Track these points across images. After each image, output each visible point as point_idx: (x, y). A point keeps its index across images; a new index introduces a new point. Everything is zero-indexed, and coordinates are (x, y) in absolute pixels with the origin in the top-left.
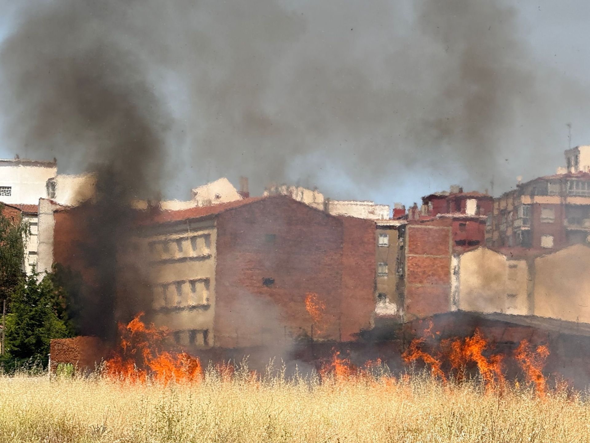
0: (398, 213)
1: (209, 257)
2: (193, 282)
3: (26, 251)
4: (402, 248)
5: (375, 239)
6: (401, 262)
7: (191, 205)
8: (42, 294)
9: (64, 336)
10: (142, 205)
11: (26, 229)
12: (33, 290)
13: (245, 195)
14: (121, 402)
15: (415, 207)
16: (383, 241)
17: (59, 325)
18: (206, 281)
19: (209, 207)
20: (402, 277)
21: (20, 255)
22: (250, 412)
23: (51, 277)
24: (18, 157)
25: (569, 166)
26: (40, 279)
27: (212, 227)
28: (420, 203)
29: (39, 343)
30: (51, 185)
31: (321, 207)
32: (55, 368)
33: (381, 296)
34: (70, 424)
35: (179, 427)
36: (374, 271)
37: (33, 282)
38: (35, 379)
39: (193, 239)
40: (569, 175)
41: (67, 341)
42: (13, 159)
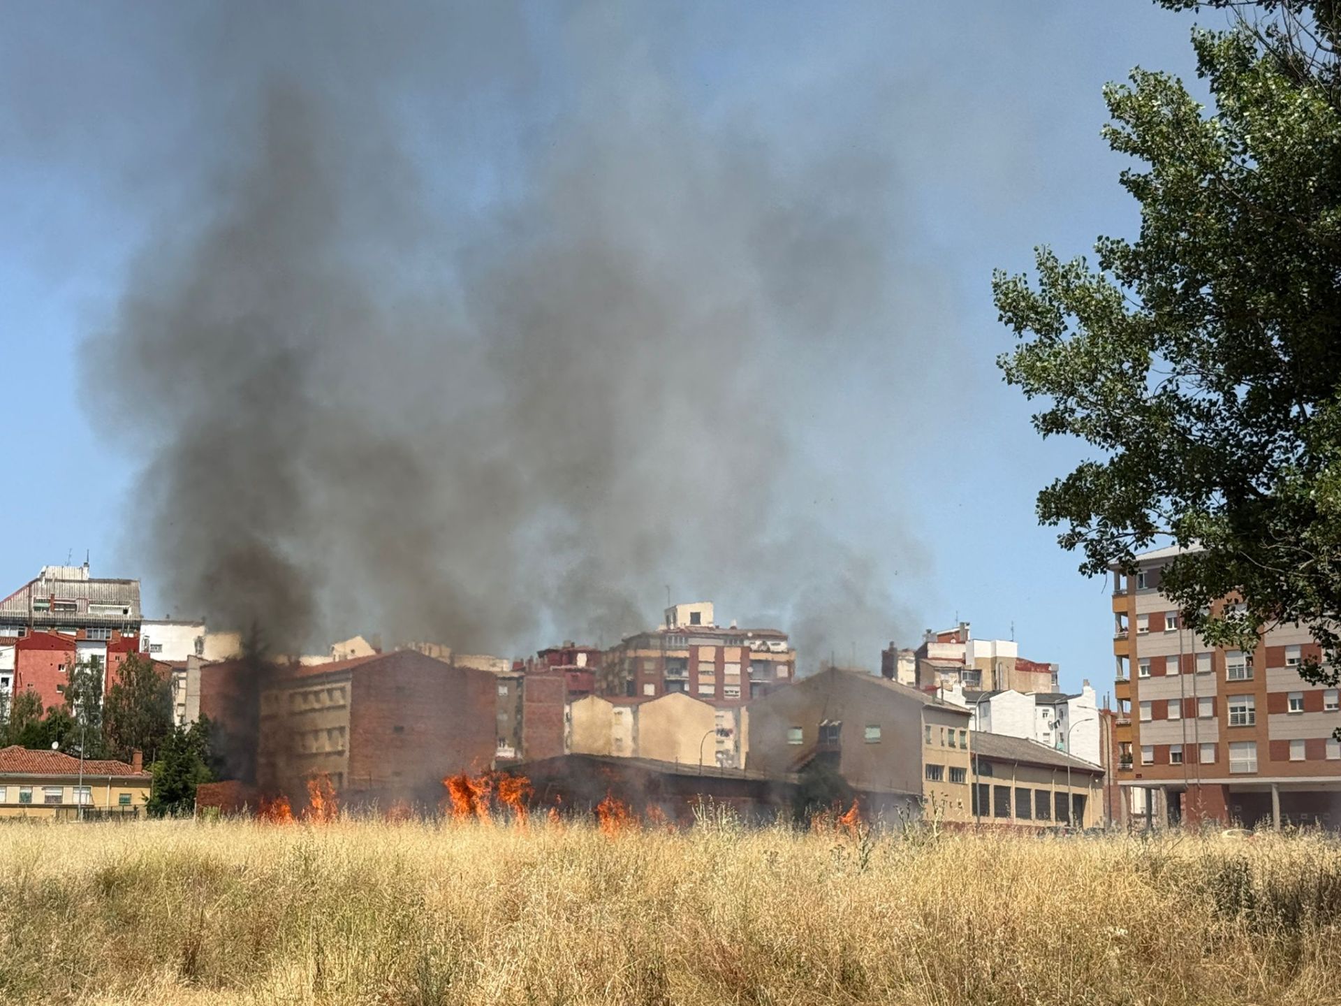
0: (517, 666)
1: (343, 707)
2: (329, 731)
3: (175, 704)
4: (520, 697)
5: (496, 689)
6: (519, 710)
7: (328, 660)
8: (189, 743)
9: (209, 781)
10: (282, 660)
11: (175, 683)
12: (181, 740)
13: (378, 651)
14: (260, 843)
15: (530, 661)
16: (503, 690)
17: (204, 771)
18: (342, 730)
19: (344, 660)
20: (520, 723)
21: (170, 708)
22: (380, 849)
23: (196, 727)
24: (168, 616)
25: (668, 622)
26: (188, 728)
27: (347, 680)
28: (536, 656)
29: (186, 788)
30: (199, 643)
31: (448, 661)
32: (200, 812)
33: (503, 740)
34: (212, 864)
35: (314, 865)
36: (495, 720)
37: (181, 732)
38: (183, 822)
39: (330, 691)
40: (666, 632)
41: (212, 786)
42: (163, 618)
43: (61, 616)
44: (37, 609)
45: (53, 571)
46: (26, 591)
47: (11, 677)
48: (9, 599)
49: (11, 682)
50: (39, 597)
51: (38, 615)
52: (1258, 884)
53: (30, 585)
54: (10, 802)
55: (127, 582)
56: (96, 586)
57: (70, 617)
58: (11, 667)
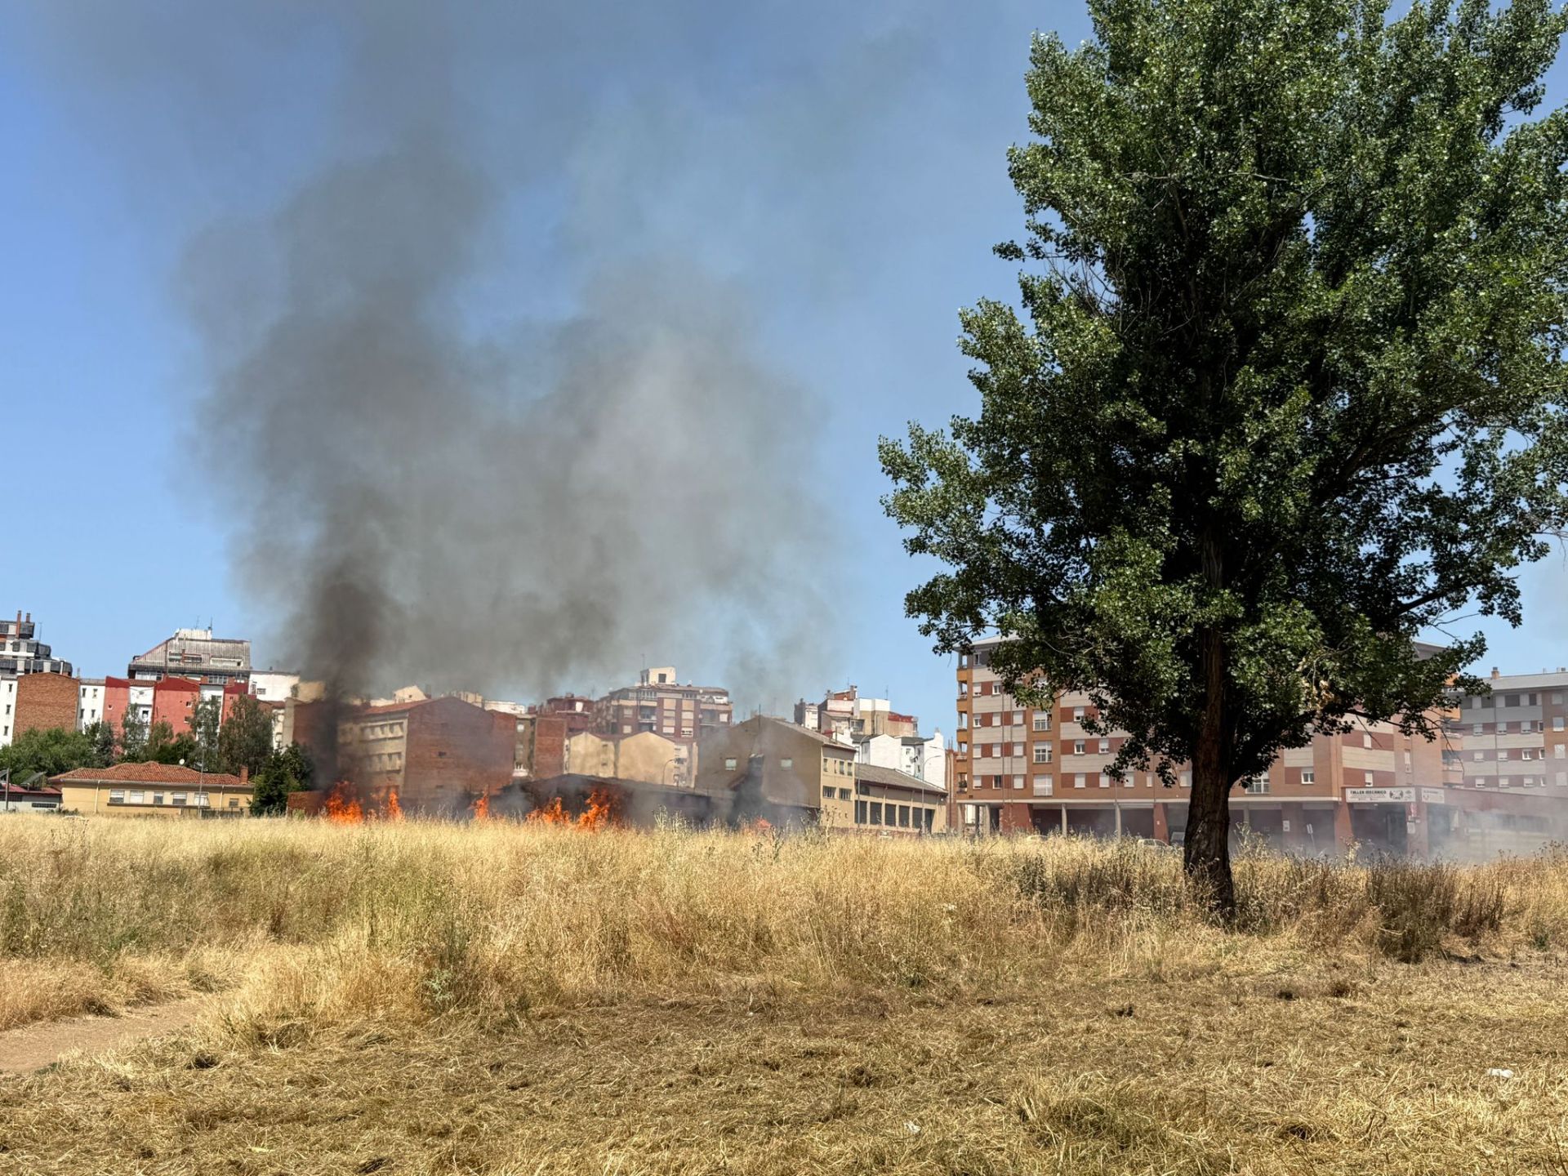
0: (531, 710)
1: (401, 737)
2: (390, 755)
3: (274, 732)
4: (533, 733)
5: (515, 727)
6: (531, 741)
7: (391, 702)
8: (284, 762)
9: (298, 790)
10: (358, 702)
11: (274, 717)
12: (278, 759)
13: (428, 696)
14: (334, 836)
15: (541, 706)
16: (520, 728)
17: (295, 783)
18: (399, 754)
19: (402, 703)
20: (532, 752)
21: (270, 735)
22: (423, 843)
23: (290, 750)
24: (271, 668)
25: (643, 681)
26: (283, 751)
27: (404, 718)
28: (545, 703)
29: (280, 795)
30: (295, 689)
31: (480, 705)
32: (291, 813)
33: (519, 764)
34: (296, 852)
35: (373, 853)
36: (514, 749)
37: (277, 754)
38: (276, 820)
39: (392, 726)
40: (642, 687)
41: (301, 793)
42: (267, 669)
43: (189, 666)
44: (171, 660)
45: (185, 632)
46: (164, 647)
47: (150, 710)
48: (150, 652)
49: (150, 713)
50: (173, 651)
51: (172, 665)
52: (1049, 874)
53: (167, 642)
54: (146, 802)
55: (241, 642)
56: (217, 644)
57: (195, 667)
58: (151, 703)
